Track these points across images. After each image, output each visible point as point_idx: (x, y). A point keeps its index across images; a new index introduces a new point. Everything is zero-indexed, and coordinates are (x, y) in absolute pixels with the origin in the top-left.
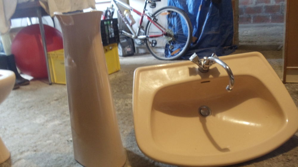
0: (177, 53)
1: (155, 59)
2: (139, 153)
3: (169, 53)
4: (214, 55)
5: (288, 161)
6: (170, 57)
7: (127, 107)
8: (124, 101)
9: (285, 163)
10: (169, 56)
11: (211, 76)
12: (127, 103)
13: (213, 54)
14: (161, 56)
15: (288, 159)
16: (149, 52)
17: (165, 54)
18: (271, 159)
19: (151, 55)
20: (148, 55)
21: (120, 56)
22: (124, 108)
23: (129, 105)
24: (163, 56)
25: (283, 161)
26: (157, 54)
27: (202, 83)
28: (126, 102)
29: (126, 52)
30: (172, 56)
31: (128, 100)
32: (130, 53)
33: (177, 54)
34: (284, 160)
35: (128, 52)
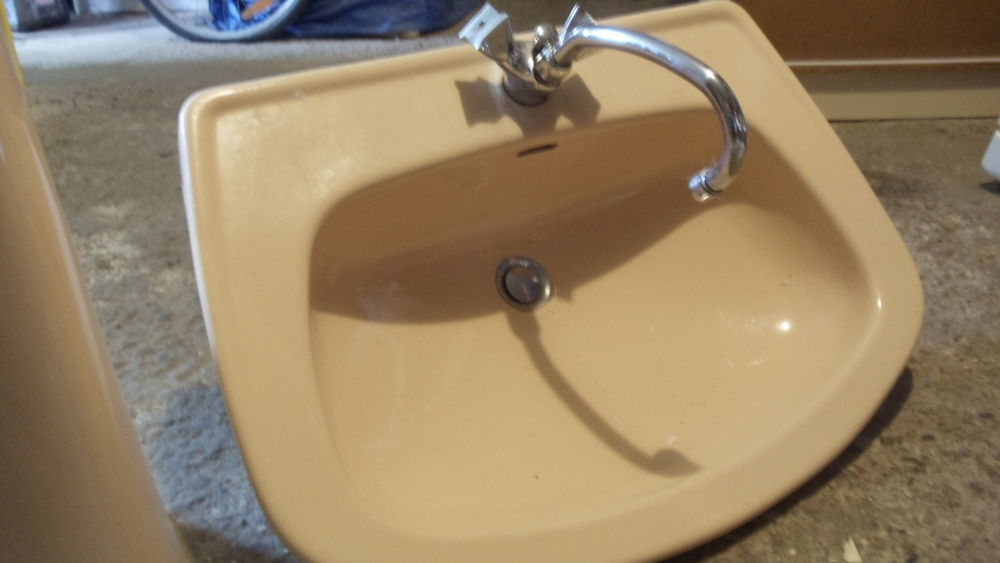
0: (268, 8)
1: (172, 40)
2: (254, 534)
3: (233, 9)
4: (581, 12)
5: (916, 471)
6: (237, 28)
7: (108, 277)
8: (87, 246)
9: (911, 482)
10: (233, 24)
11: (563, 122)
12: (103, 251)
13: (575, 10)
14: (197, 25)
15: (914, 460)
16: (141, 7)
17: (210, 17)
18: (852, 468)
19: (153, 20)
20: (134, 22)
21: (13, 30)
22: (93, 281)
23: (113, 263)
24: (205, 23)
25: (896, 469)
26: (180, 16)
27: (523, 153)
28: (95, 251)
29: (34, 7)
30: (248, 22)
31: (105, 237)
32: (54, 13)
33: (265, 16)
34: (900, 464)
35: (42, 9)
